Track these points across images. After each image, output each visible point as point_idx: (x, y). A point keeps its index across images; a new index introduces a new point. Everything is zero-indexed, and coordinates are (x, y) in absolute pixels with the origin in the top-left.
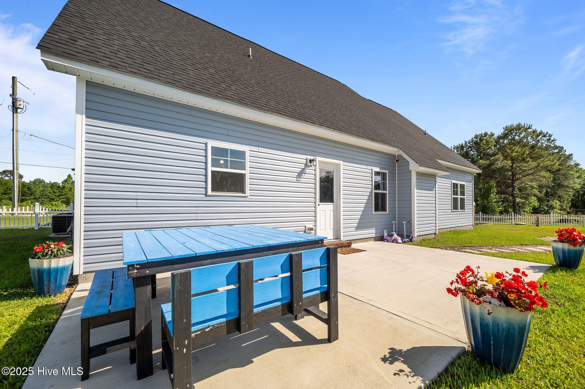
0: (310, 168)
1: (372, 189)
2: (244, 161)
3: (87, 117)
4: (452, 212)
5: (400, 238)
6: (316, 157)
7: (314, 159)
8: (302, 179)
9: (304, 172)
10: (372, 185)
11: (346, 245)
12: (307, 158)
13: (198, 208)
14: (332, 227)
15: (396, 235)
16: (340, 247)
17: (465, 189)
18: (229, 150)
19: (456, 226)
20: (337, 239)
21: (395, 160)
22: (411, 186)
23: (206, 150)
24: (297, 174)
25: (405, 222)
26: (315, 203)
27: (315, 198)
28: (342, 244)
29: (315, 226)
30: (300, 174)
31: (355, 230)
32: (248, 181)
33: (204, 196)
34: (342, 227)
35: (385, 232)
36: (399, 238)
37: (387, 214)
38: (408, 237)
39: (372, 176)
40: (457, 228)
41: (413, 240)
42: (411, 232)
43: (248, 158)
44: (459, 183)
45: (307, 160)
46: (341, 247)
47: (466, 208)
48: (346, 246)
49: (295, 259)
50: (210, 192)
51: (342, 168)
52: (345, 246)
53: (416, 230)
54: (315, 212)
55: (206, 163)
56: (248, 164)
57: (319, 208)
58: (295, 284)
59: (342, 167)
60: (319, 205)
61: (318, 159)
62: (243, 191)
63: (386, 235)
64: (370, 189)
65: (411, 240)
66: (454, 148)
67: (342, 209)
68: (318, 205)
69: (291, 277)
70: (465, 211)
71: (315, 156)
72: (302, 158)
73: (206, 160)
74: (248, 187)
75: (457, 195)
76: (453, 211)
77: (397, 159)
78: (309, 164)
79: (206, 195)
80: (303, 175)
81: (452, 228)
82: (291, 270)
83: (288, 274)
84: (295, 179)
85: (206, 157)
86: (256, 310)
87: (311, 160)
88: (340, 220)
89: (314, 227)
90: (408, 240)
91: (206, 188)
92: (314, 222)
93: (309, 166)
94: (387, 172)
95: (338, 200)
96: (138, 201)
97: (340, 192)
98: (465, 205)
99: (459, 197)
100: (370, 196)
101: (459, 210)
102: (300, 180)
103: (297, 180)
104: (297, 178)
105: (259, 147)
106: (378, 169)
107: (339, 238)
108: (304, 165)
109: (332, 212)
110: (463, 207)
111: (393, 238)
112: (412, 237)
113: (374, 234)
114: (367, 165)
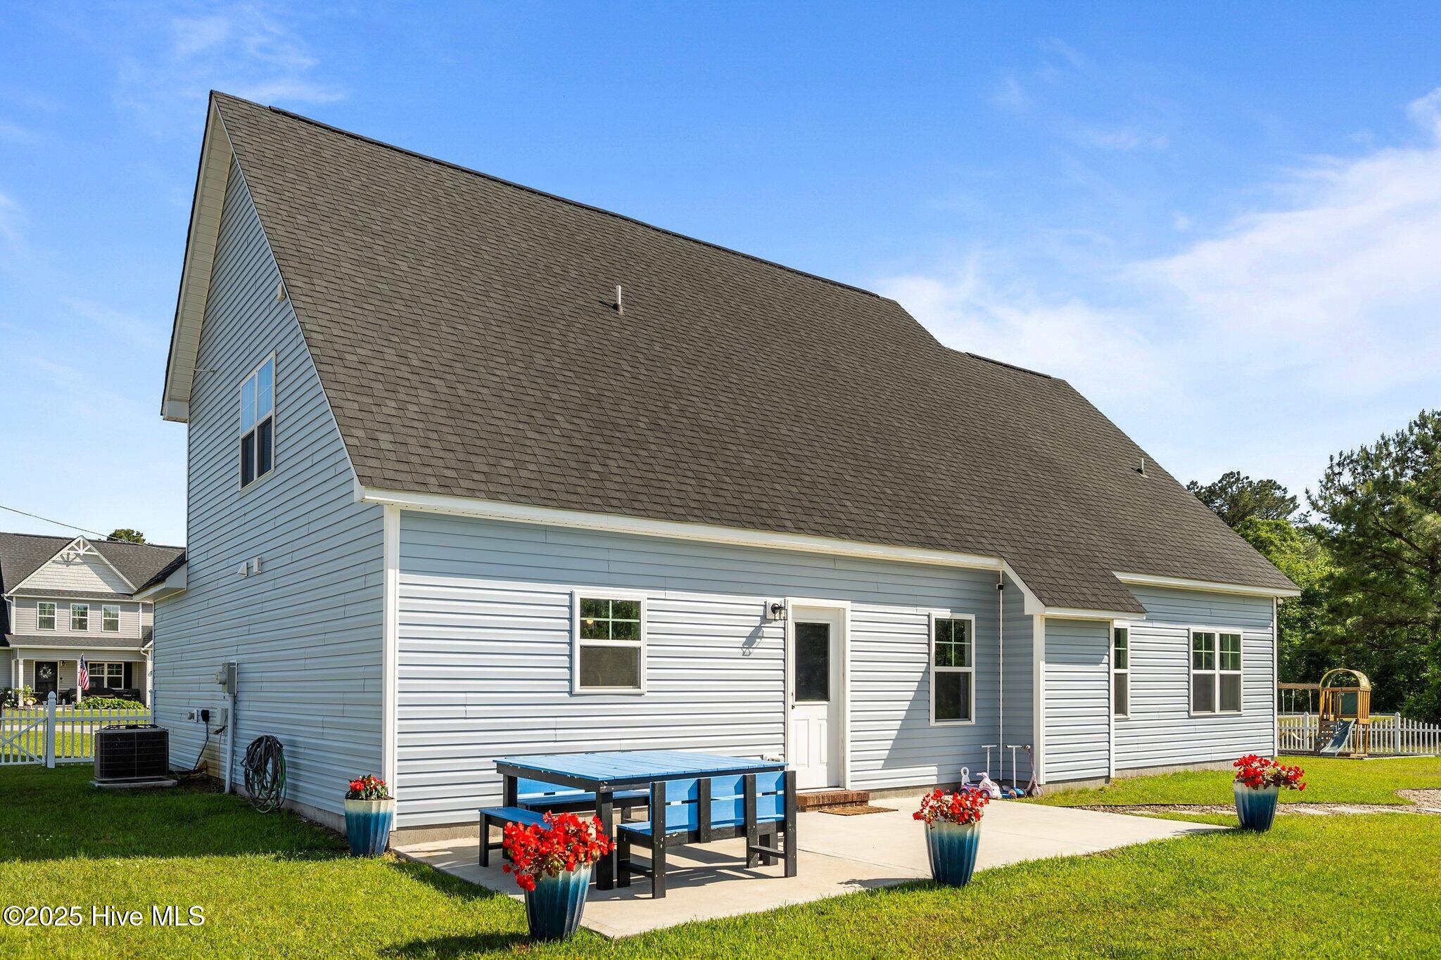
0: (774, 624)
1: (929, 663)
2: (638, 621)
3: (402, 571)
4: (1190, 717)
5: (997, 788)
6: (787, 598)
7: (783, 605)
8: (756, 650)
9: (760, 635)
10: (929, 654)
11: (855, 799)
12: (766, 602)
13: (558, 719)
14: (825, 760)
15: (987, 781)
16: (840, 803)
17: (1242, 648)
18: (611, 602)
19: (1208, 758)
20: (838, 787)
21: (997, 583)
22: (1032, 655)
23: (571, 607)
24: (744, 639)
25: (1014, 747)
26: (784, 702)
27: (784, 692)
28: (846, 796)
29: (784, 755)
30: (751, 640)
31: (884, 765)
32: (645, 662)
33: (567, 695)
34: (848, 759)
35: (965, 773)
36: (993, 787)
37: (972, 726)
38: (1023, 784)
39: (929, 631)
40: (1209, 766)
41: (1034, 792)
42: (1031, 773)
43: (645, 614)
44: (1217, 631)
45: (765, 606)
46: (842, 803)
47: (1242, 704)
48: (855, 802)
49: (749, 780)
50: (578, 688)
51: (848, 618)
52: (853, 802)
53: (1043, 767)
54: (784, 723)
55: (571, 632)
56: (645, 627)
57: (792, 714)
58: (749, 806)
59: (849, 616)
60: (793, 707)
61: (792, 601)
62: (635, 682)
63: (965, 779)
64: (925, 665)
65: (1029, 794)
66: (1339, 464)
67: (849, 716)
68: (790, 707)
69: (745, 799)
70: (1240, 716)
71: (785, 596)
72: (754, 605)
73: (572, 625)
74: (645, 673)
75: (1210, 665)
76: (1192, 714)
77: (1001, 584)
78: (770, 615)
79: (571, 693)
80: (758, 640)
81: (1189, 766)
82: (745, 793)
83: (742, 796)
84: (740, 650)
85: (571, 619)
86: (713, 827)
87: (776, 608)
88: (843, 741)
89: (782, 757)
90: (1021, 792)
91: (571, 681)
92: (782, 746)
93: (770, 621)
94: (972, 617)
95: (841, 693)
96: (468, 708)
97: (844, 675)
98: (1242, 697)
99: (1217, 672)
100: (924, 681)
101: (1218, 712)
102: (750, 653)
103: (744, 653)
104: (744, 650)
105: (665, 589)
106: (945, 614)
107: (841, 785)
108: (759, 618)
109: (825, 724)
110: (1232, 701)
111: (981, 786)
112: (1033, 786)
113: (935, 777)
114: (916, 606)
